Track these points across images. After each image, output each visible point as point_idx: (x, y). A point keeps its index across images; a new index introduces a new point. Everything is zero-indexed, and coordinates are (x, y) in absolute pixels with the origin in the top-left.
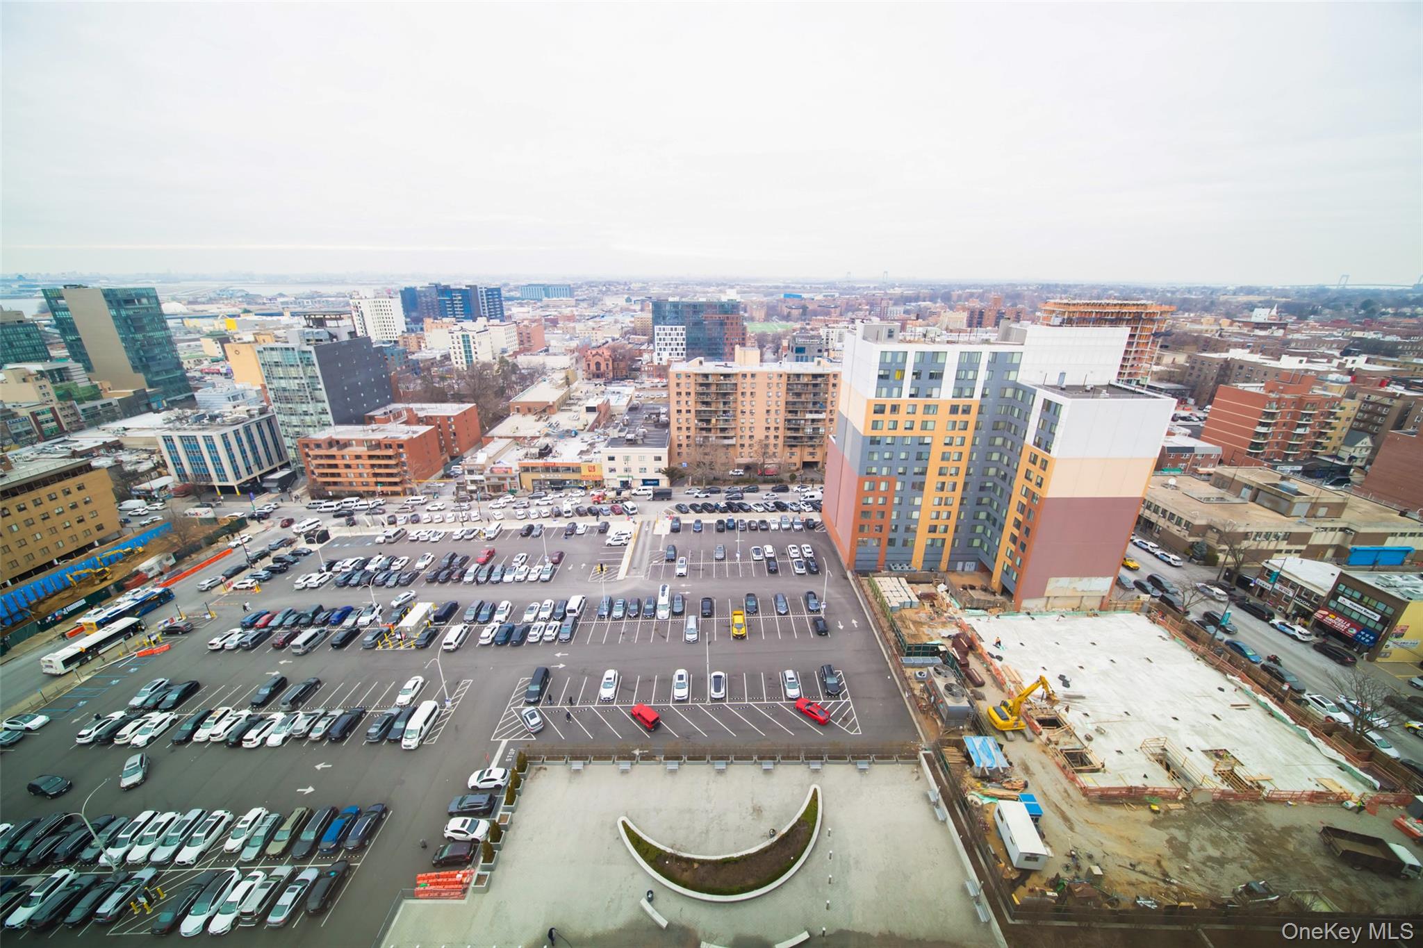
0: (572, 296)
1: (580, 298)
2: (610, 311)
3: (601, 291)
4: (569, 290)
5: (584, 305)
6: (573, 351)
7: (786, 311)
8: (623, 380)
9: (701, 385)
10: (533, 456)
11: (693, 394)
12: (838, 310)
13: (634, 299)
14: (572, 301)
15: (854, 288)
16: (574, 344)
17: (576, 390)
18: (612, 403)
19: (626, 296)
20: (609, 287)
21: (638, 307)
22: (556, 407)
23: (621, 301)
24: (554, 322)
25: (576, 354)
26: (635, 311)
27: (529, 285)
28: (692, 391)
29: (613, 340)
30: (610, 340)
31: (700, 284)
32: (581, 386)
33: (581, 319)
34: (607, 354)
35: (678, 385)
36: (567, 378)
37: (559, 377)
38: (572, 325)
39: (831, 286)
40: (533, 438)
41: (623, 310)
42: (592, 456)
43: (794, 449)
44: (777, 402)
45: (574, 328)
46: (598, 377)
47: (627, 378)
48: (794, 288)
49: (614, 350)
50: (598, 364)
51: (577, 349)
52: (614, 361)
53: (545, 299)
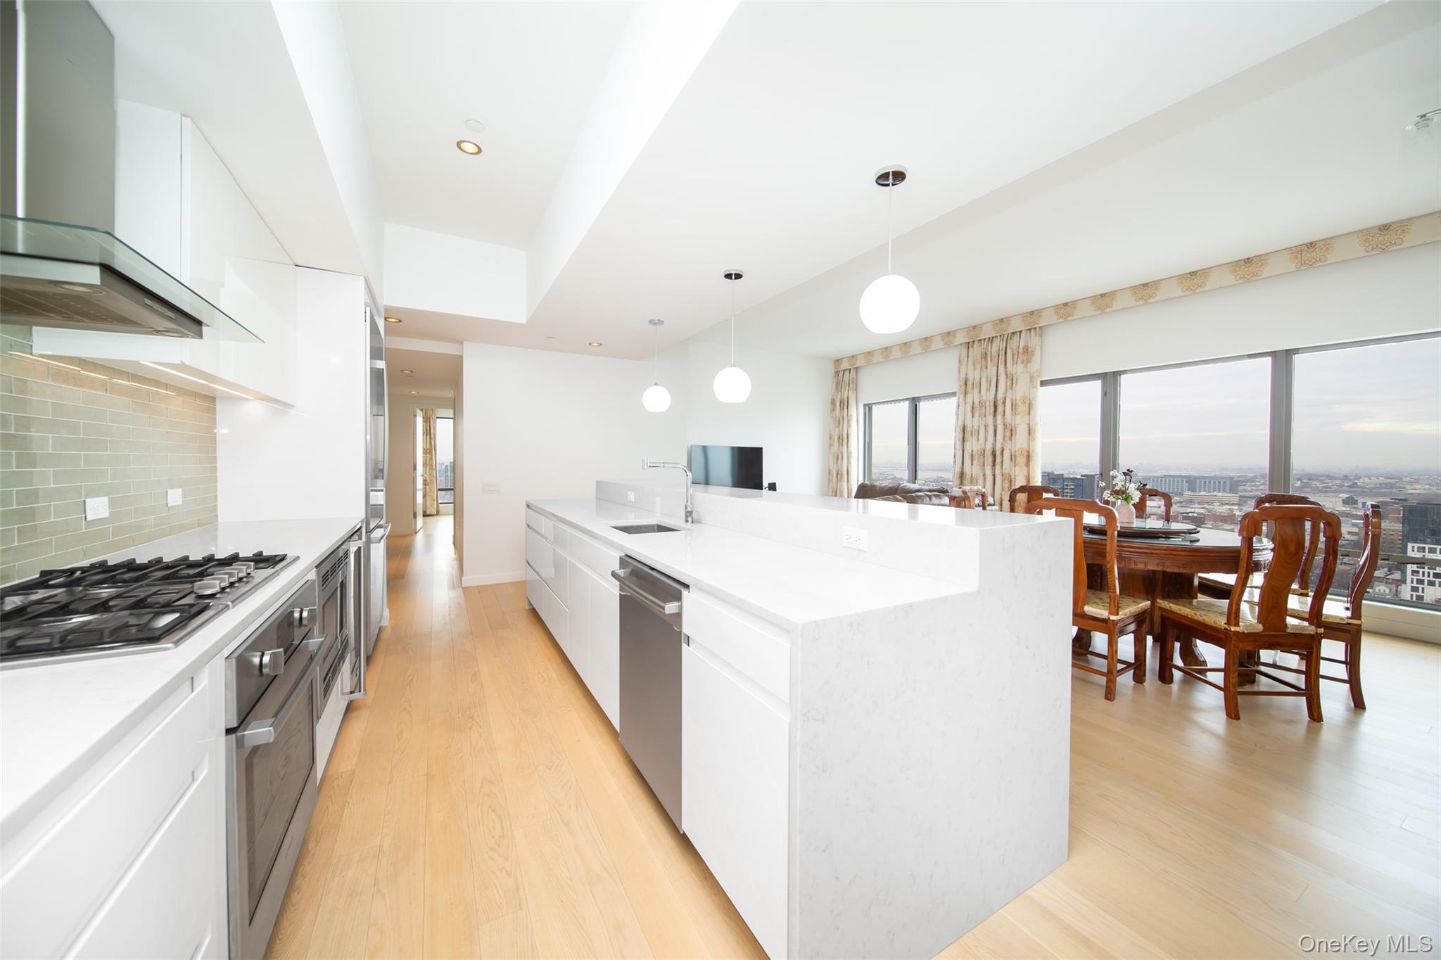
53: (1189, 493)
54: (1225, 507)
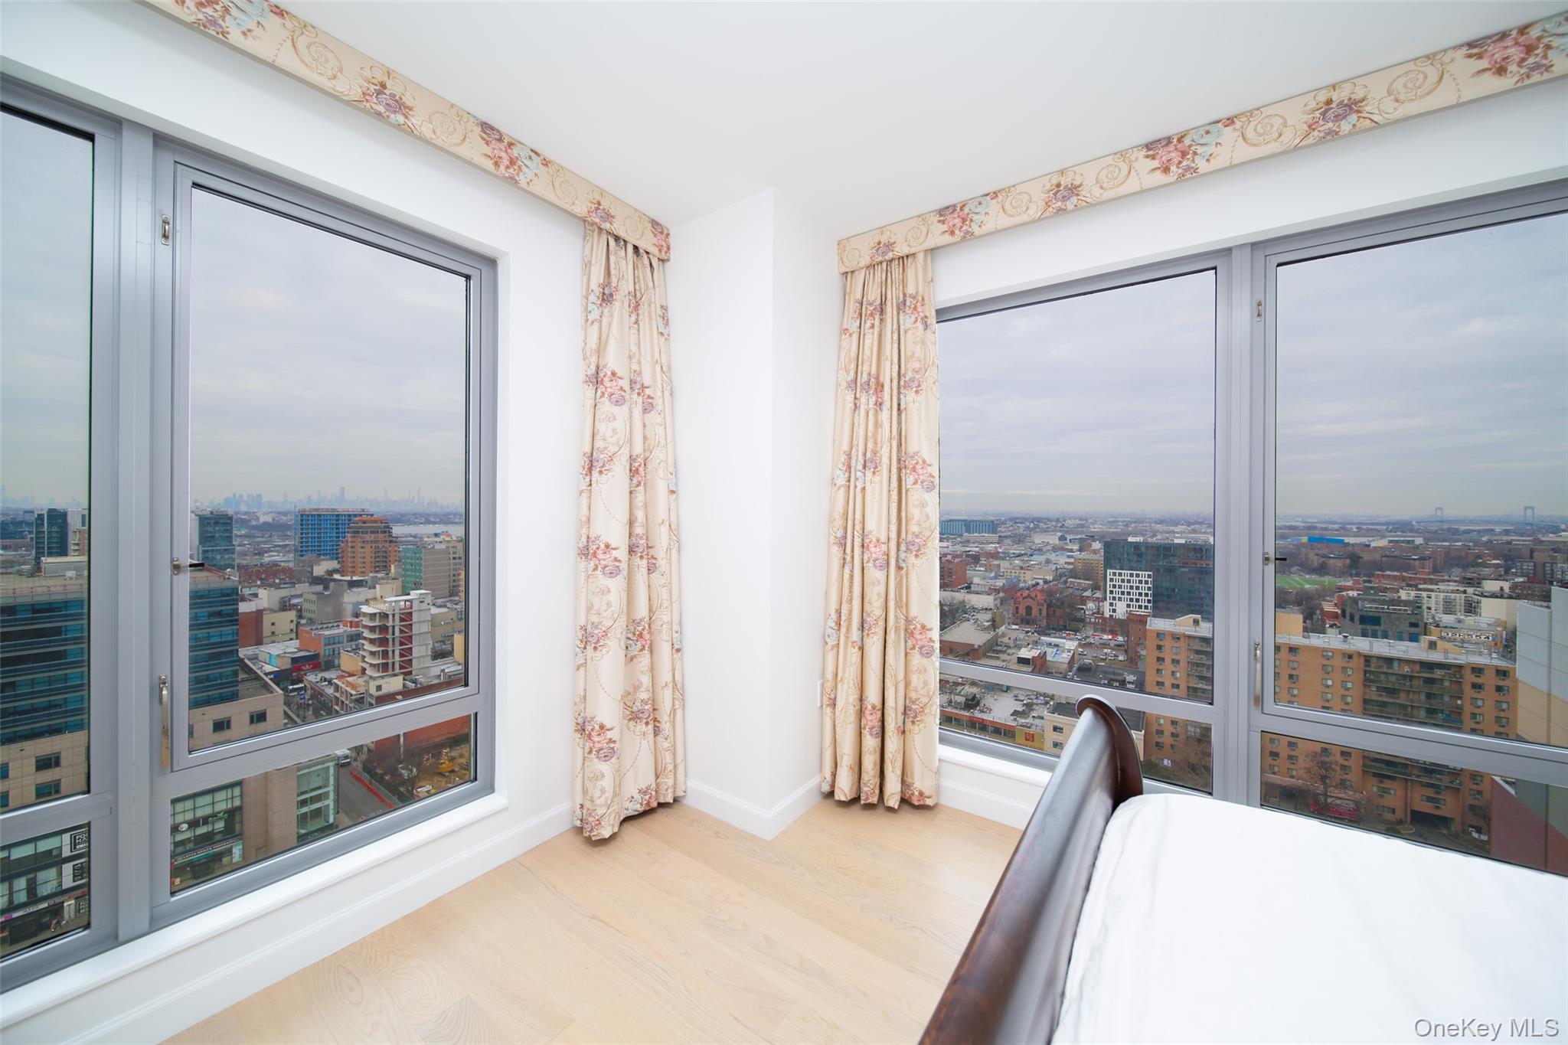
0: (994, 531)
1: (1003, 534)
2: (1040, 550)
3: (1028, 527)
4: (992, 526)
5: (1009, 541)
6: (997, 591)
7: (1316, 561)
8: (1060, 630)
9: (1198, 652)
10: (957, 705)
11: (1183, 664)
12: (1429, 564)
13: (1069, 537)
14: (995, 537)
15: (1456, 532)
16: (1000, 583)
17: (1003, 635)
18: (1049, 658)
19: (1060, 534)
20: (1038, 523)
21: (1076, 547)
22: (981, 652)
23: (1053, 539)
24: (975, 559)
25: (1001, 595)
26: (1071, 551)
27: (951, 520)
28: (1182, 657)
29: (1046, 582)
30: (1041, 582)
31: (1161, 522)
32: (1011, 631)
33: (1005, 556)
34: (1040, 597)
35: (1159, 647)
36: (993, 620)
37: (984, 618)
38: (996, 562)
39: (1404, 526)
40: (957, 684)
41: (1055, 549)
42: (1029, 720)
43: (1387, 784)
44: (1343, 697)
45: (999, 566)
46: (1028, 623)
47: (1065, 628)
48: (1326, 529)
49: (1050, 593)
50: (1029, 609)
51: (1003, 589)
52: (1049, 606)
53: (966, 534)
54: (991, 545)
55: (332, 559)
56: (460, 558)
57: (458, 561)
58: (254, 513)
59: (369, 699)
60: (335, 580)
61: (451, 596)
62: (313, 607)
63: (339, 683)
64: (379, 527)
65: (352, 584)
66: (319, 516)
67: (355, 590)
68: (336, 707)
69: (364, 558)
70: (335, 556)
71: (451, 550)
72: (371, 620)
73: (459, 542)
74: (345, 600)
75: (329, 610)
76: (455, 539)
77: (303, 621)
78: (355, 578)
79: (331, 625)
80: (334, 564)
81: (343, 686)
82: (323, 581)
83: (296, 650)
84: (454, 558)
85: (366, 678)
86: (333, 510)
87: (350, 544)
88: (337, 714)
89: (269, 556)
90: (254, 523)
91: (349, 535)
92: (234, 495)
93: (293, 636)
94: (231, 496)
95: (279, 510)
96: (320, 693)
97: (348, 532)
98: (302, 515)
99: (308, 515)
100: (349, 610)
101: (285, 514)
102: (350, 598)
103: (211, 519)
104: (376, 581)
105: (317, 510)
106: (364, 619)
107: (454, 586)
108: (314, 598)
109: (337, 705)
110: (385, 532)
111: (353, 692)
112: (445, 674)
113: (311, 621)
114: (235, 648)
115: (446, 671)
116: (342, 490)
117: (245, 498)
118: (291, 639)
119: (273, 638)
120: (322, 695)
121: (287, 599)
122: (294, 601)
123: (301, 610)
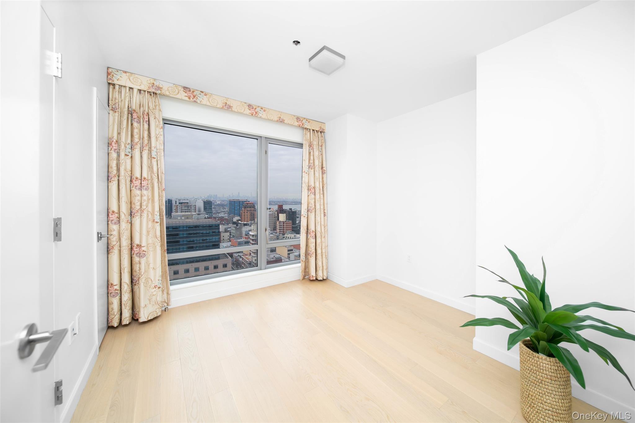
55: (238, 216)
56: (276, 217)
57: (276, 218)
58: (215, 200)
59: (253, 264)
60: (239, 223)
61: (274, 230)
62: (234, 232)
63: (243, 257)
64: (252, 206)
65: (245, 225)
66: (234, 202)
67: (245, 226)
68: (242, 265)
69: (247, 216)
70: (240, 215)
71: (274, 214)
72: (252, 237)
73: (276, 211)
74: (243, 230)
75: (238, 233)
76: (275, 210)
77: (231, 236)
78: (245, 223)
79: (239, 238)
80: (238, 218)
81: (245, 258)
82: (236, 223)
83: (230, 245)
84: (274, 217)
85: (251, 256)
86: (238, 200)
87: (243, 211)
88: (243, 268)
89: (221, 215)
90: (215, 204)
91: (243, 208)
92: (210, 195)
93: (229, 241)
94: (209, 195)
95: (222, 200)
96: (238, 260)
97: (243, 207)
98: (230, 201)
99: (231, 202)
100: (244, 233)
101: (223, 201)
102: (245, 229)
103: (206, 202)
104: (251, 224)
105: (234, 200)
106: (250, 236)
107: (275, 227)
108: (234, 228)
109: (243, 264)
110: (253, 207)
111: (248, 261)
112: (275, 257)
113: (234, 236)
114: (219, 243)
115: (276, 256)
116: (239, 193)
117: (213, 196)
118: (228, 242)
119: (223, 241)
120: (238, 261)
121: (226, 229)
122: (229, 229)
123: (230, 233)
